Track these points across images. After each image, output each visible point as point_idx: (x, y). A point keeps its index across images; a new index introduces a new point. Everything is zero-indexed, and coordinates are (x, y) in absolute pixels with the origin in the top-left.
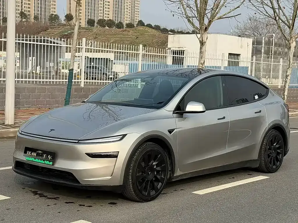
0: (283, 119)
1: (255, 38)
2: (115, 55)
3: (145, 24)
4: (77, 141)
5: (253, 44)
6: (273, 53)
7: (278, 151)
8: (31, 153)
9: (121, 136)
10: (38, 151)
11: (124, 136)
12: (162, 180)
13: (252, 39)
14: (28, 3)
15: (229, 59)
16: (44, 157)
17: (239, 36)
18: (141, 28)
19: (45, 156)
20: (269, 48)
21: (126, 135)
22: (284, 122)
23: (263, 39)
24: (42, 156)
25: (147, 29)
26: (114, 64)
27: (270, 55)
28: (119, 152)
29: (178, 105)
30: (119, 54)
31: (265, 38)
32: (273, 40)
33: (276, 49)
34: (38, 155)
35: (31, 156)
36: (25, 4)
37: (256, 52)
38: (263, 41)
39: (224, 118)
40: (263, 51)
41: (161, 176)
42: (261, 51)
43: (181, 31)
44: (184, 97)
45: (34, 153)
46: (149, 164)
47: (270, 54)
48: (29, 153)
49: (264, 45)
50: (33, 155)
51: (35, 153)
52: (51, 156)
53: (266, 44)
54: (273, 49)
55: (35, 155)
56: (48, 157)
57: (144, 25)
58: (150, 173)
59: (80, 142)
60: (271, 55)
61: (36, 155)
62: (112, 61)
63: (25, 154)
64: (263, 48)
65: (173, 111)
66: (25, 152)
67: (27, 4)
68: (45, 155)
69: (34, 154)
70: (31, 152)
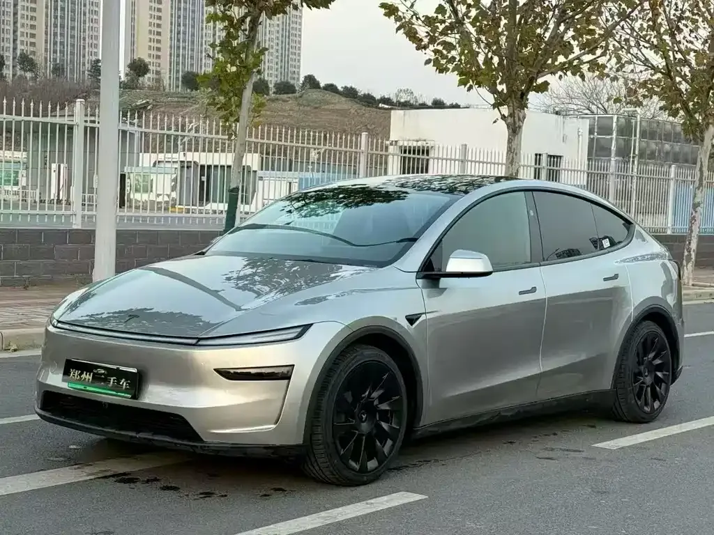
0: (667, 294)
1: (595, 119)
2: (262, 158)
3: (322, 85)
4: (194, 341)
5: (591, 132)
6: (637, 152)
7: (659, 374)
8: (80, 375)
9: (299, 330)
10: (96, 369)
11: (306, 328)
12: (393, 435)
13: (588, 121)
14: (30, 34)
15: (536, 164)
16: (111, 383)
17: (557, 113)
18: (314, 95)
19: (114, 380)
20: (628, 143)
21: (311, 325)
22: (671, 300)
23: (615, 120)
24: (106, 380)
25: (329, 96)
26: (259, 180)
27: (631, 159)
28: (294, 365)
29: (428, 259)
30: (270, 157)
31: (618, 118)
32: (636, 123)
33: (644, 144)
34: (97, 378)
35: (80, 381)
36: (23, 36)
37: (597, 150)
38: (614, 125)
39: (533, 290)
40: (613, 148)
41: (391, 424)
42: (610, 149)
43: (406, 102)
44: (441, 240)
45: (86, 374)
46: (363, 395)
47: (632, 155)
48: (74, 373)
49: (617, 135)
50: (85, 379)
51: (90, 375)
52: (126, 380)
53: (621, 131)
54: (637, 144)
55: (89, 379)
56: (121, 383)
57: (319, 88)
58: (366, 417)
59: (201, 343)
60: (633, 157)
61: (91, 378)
62: (255, 172)
63: (66, 377)
64: (614, 143)
65: (417, 272)
66: (66, 373)
67: (27, 36)
68: (112, 379)
69: (87, 377)
70: (80, 372)
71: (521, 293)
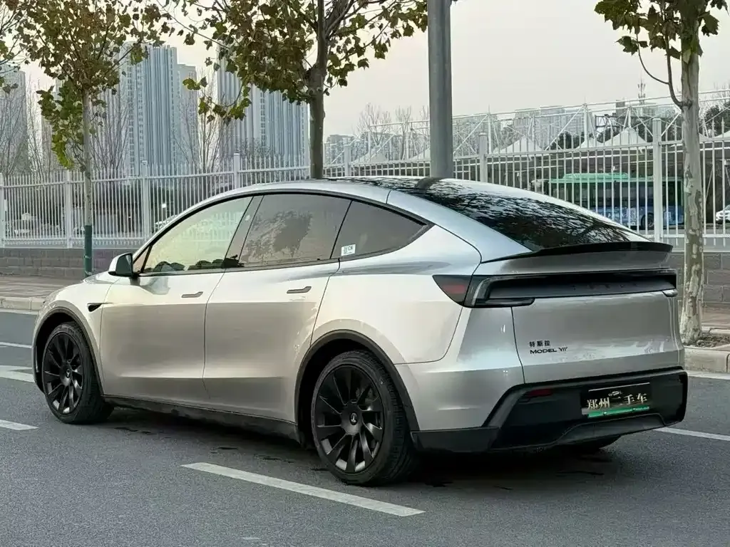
71: (184, 296)
